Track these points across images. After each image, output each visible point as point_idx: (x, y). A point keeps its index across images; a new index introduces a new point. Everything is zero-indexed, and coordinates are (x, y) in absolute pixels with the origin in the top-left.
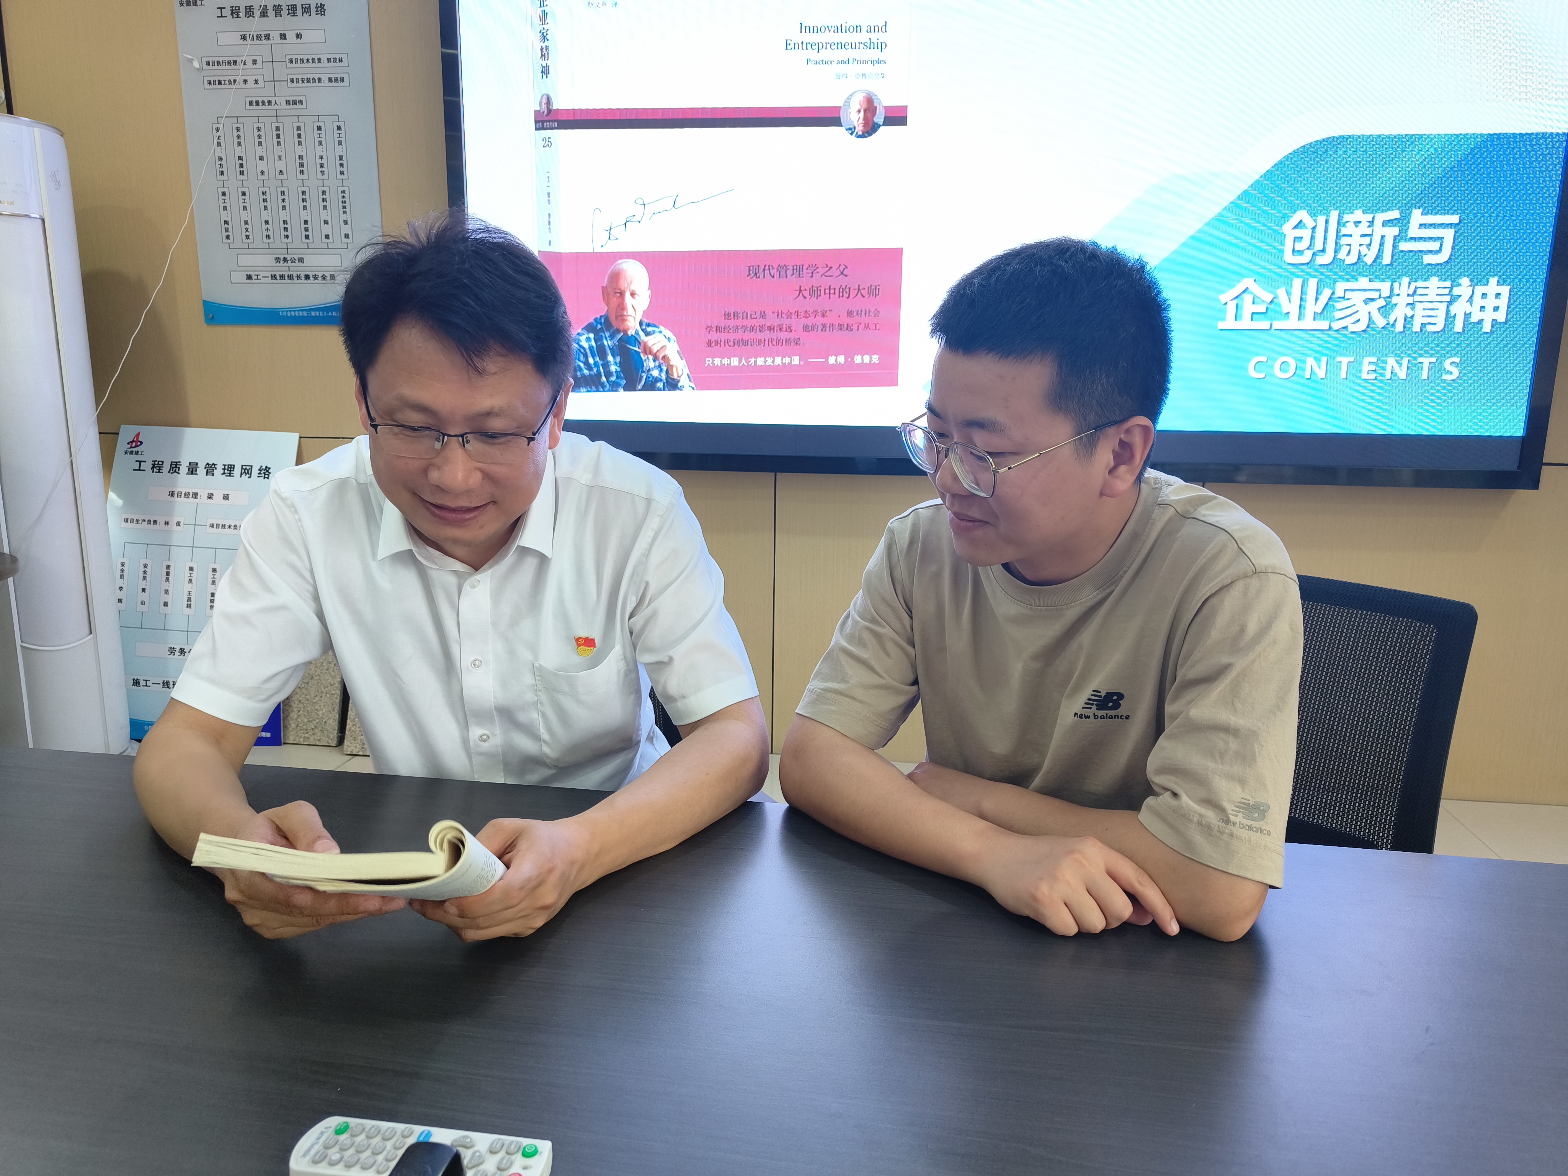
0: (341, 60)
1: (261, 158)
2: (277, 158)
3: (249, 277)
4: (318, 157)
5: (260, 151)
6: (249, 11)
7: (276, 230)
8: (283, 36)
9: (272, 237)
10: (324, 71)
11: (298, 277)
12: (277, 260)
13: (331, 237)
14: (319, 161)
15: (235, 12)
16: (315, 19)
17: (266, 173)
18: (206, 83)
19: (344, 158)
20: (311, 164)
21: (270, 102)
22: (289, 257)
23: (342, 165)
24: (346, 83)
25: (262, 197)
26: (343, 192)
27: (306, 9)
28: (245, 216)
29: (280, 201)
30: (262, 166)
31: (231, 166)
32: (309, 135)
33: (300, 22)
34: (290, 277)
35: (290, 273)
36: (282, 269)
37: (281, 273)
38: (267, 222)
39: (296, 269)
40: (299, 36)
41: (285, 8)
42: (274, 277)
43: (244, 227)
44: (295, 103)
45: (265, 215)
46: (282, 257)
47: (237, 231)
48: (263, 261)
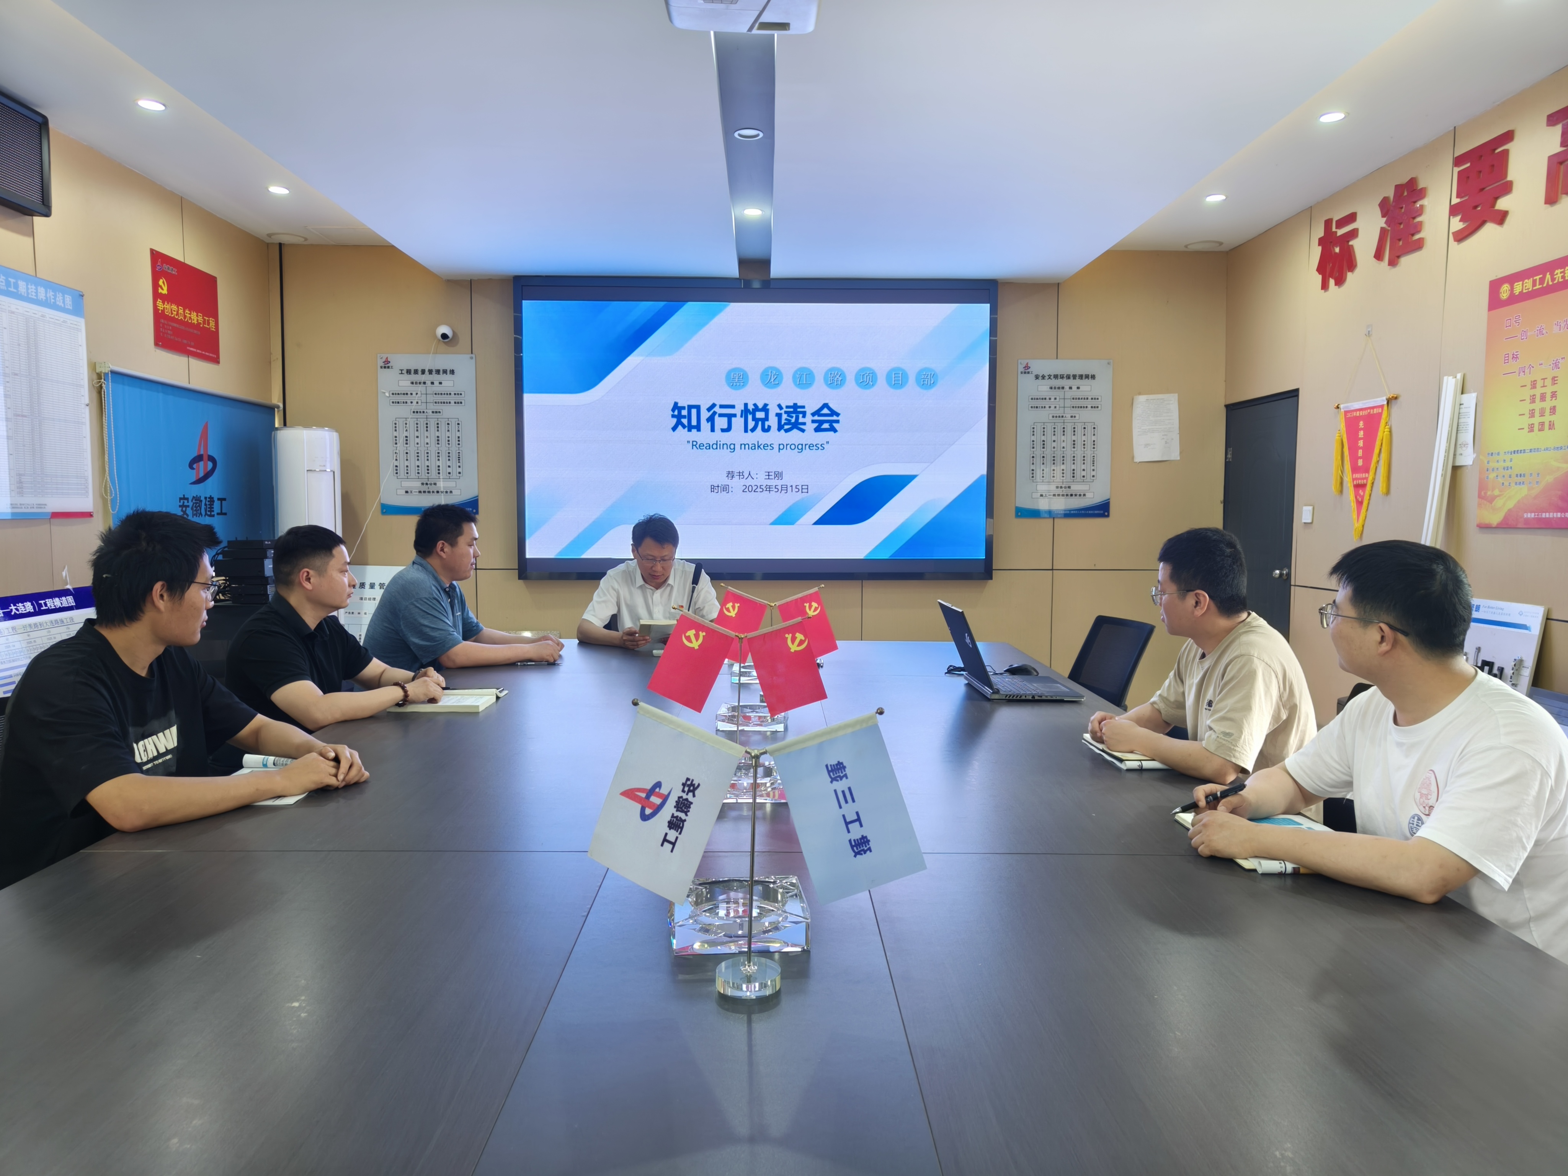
0: (461, 394)
1: (417, 437)
2: (425, 437)
3: (407, 492)
4: (447, 437)
5: (417, 434)
6: (416, 372)
7: (423, 470)
8: (432, 383)
9: (420, 473)
10: (452, 399)
11: (433, 492)
12: (423, 484)
13: (451, 473)
14: (447, 439)
15: (409, 372)
16: (449, 376)
17: (419, 444)
18: (391, 403)
19: (460, 437)
20: (443, 440)
21: (424, 412)
22: (429, 483)
23: (459, 441)
24: (463, 404)
25: (416, 455)
26: (459, 453)
27: (445, 372)
28: (407, 463)
29: (426, 456)
30: (417, 440)
31: (401, 441)
32: (443, 427)
33: (442, 377)
34: (429, 492)
35: (429, 490)
36: (425, 488)
37: (424, 490)
38: (418, 466)
39: (432, 488)
40: (440, 383)
41: (434, 371)
42: (420, 492)
43: (406, 468)
44: (436, 412)
45: (418, 463)
46: (425, 482)
47: (402, 471)
48: (417, 484)
